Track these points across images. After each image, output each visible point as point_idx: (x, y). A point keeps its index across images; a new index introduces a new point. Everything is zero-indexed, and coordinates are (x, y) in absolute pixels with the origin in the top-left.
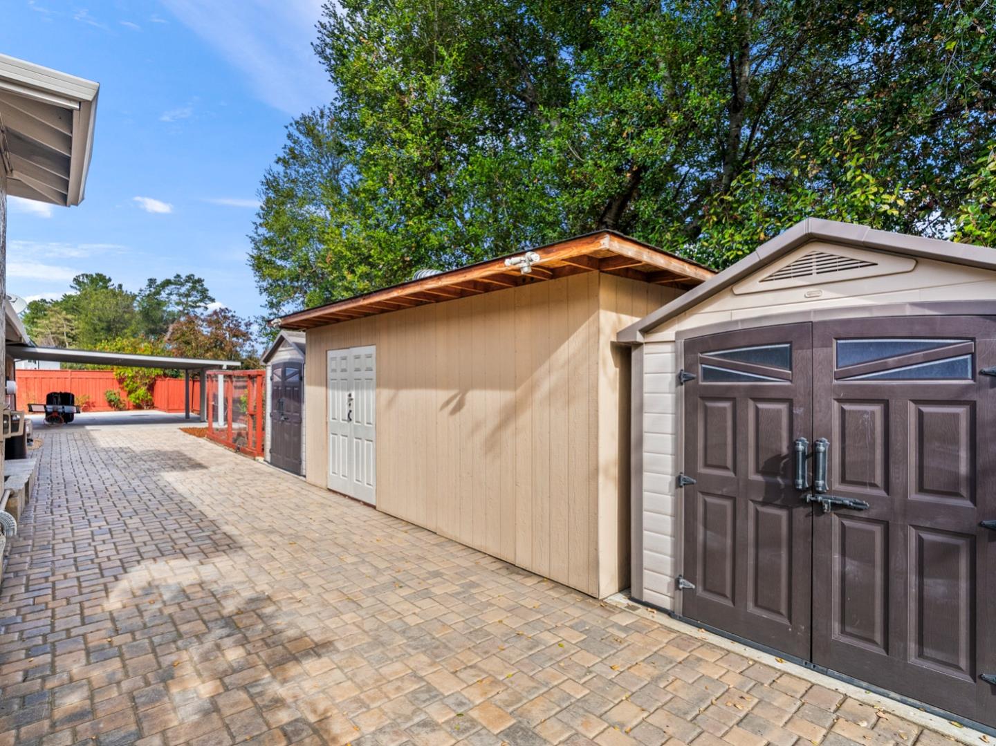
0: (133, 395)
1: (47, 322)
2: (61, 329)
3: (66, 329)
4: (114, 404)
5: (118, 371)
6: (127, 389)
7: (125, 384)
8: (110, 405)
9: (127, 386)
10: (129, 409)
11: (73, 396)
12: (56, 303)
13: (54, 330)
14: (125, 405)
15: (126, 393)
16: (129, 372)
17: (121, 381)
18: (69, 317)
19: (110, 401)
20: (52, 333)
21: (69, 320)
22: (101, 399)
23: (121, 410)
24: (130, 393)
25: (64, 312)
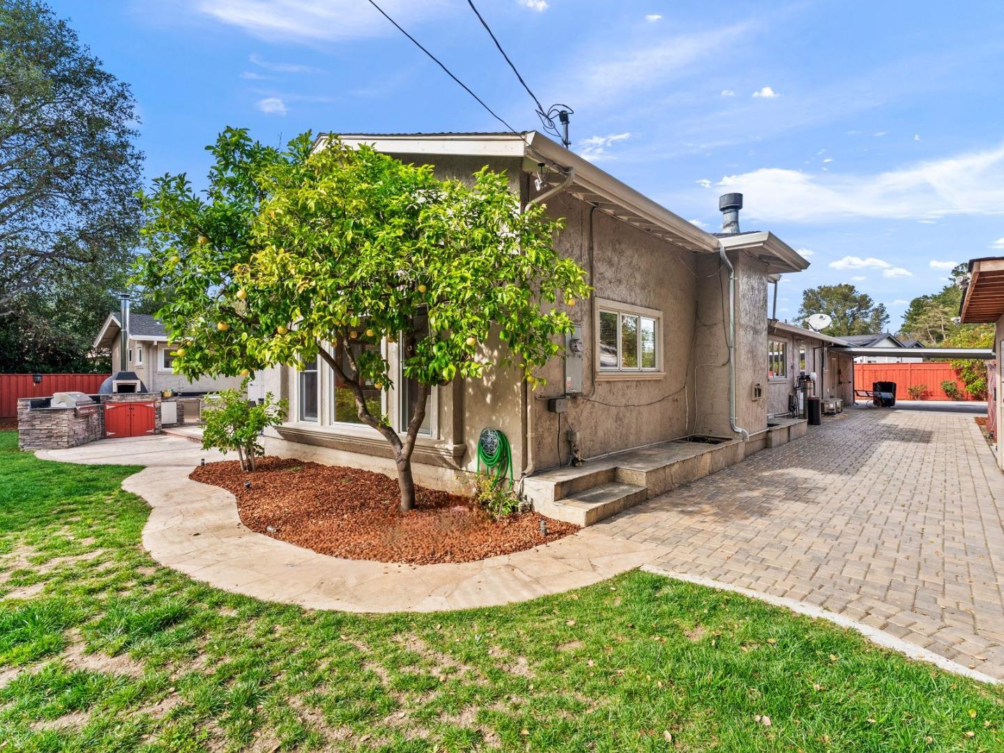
0: (970, 386)
1: (925, 317)
2: (938, 323)
3: (943, 322)
4: (951, 394)
5: (952, 364)
6: (964, 380)
7: (962, 375)
8: (947, 396)
9: (964, 376)
10: (967, 400)
11: (895, 385)
12: (935, 297)
13: (931, 324)
14: (962, 396)
15: (963, 384)
16: (966, 363)
17: (958, 372)
18: (947, 309)
19: (947, 391)
20: (930, 327)
21: (946, 313)
22: (939, 389)
23: (958, 400)
24: (968, 383)
25: (941, 306)
